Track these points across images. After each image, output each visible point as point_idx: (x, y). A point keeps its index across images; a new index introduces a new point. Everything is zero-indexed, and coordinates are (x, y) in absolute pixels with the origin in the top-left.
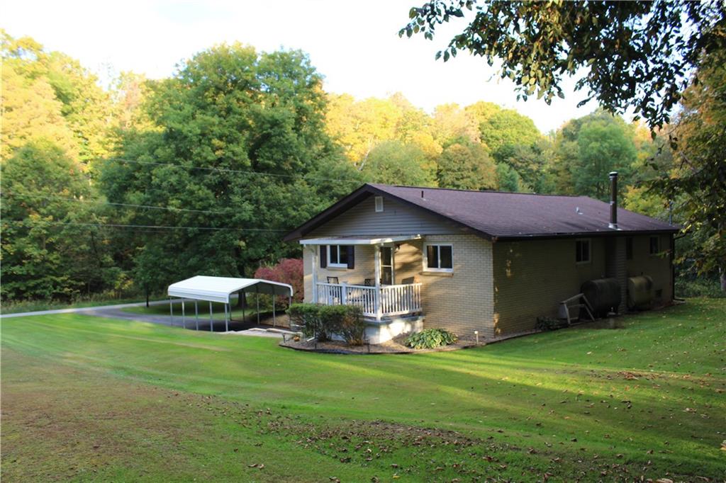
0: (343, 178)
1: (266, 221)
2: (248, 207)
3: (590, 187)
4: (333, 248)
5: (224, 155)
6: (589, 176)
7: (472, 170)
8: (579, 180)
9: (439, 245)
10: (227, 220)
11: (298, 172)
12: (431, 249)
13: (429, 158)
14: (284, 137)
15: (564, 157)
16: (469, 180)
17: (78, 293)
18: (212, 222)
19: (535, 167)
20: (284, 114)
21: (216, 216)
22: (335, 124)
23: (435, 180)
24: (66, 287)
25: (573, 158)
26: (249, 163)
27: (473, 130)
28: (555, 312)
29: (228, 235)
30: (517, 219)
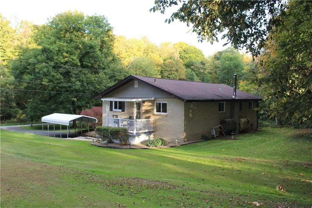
0: (120, 72)
1: (86, 90)
2: (78, 83)
3: (225, 80)
4: (116, 102)
5: (68, 60)
6: (225, 75)
7: (176, 71)
8: (220, 77)
9: (161, 102)
10: (69, 89)
11: (101, 69)
12: (158, 104)
13: (158, 65)
14: (95, 53)
15: (214, 67)
16: (174, 75)
18: (62, 90)
19: (202, 71)
20: (95, 43)
21: (64, 87)
22: (117, 49)
23: (160, 75)
25: (218, 68)
26: (79, 64)
27: (177, 54)
28: (210, 132)
29: (69, 96)
30: (195, 92)
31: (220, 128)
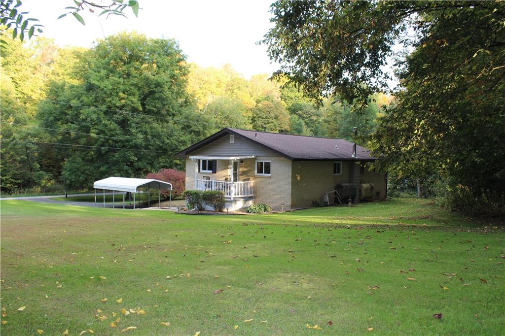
0: (198, 121)
1: (150, 145)
2: (140, 136)
3: (349, 133)
4: (204, 162)
5: (126, 103)
6: (349, 125)
7: (275, 118)
8: (342, 128)
9: (264, 162)
10: (127, 144)
11: (170, 115)
12: (259, 164)
13: (248, 110)
14: (163, 93)
15: (333, 113)
16: (272, 124)
17: (16, 187)
18: (117, 145)
19: (314, 118)
20: (164, 79)
21: (120, 141)
22: (192, 87)
23: (251, 124)
24: (8, 183)
25: (339, 113)
26: (141, 109)
27: (276, 92)
28: (322, 199)
29: (126, 153)
30: (304, 150)
31: (335, 193)
